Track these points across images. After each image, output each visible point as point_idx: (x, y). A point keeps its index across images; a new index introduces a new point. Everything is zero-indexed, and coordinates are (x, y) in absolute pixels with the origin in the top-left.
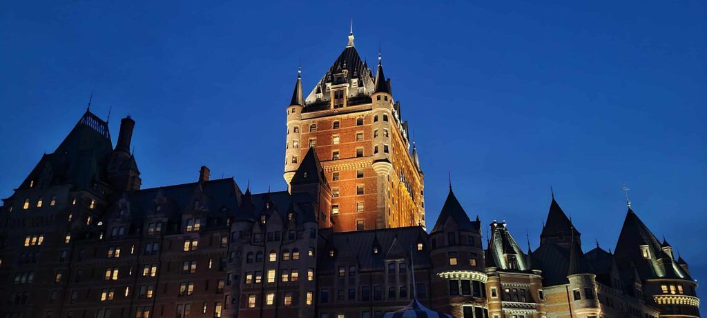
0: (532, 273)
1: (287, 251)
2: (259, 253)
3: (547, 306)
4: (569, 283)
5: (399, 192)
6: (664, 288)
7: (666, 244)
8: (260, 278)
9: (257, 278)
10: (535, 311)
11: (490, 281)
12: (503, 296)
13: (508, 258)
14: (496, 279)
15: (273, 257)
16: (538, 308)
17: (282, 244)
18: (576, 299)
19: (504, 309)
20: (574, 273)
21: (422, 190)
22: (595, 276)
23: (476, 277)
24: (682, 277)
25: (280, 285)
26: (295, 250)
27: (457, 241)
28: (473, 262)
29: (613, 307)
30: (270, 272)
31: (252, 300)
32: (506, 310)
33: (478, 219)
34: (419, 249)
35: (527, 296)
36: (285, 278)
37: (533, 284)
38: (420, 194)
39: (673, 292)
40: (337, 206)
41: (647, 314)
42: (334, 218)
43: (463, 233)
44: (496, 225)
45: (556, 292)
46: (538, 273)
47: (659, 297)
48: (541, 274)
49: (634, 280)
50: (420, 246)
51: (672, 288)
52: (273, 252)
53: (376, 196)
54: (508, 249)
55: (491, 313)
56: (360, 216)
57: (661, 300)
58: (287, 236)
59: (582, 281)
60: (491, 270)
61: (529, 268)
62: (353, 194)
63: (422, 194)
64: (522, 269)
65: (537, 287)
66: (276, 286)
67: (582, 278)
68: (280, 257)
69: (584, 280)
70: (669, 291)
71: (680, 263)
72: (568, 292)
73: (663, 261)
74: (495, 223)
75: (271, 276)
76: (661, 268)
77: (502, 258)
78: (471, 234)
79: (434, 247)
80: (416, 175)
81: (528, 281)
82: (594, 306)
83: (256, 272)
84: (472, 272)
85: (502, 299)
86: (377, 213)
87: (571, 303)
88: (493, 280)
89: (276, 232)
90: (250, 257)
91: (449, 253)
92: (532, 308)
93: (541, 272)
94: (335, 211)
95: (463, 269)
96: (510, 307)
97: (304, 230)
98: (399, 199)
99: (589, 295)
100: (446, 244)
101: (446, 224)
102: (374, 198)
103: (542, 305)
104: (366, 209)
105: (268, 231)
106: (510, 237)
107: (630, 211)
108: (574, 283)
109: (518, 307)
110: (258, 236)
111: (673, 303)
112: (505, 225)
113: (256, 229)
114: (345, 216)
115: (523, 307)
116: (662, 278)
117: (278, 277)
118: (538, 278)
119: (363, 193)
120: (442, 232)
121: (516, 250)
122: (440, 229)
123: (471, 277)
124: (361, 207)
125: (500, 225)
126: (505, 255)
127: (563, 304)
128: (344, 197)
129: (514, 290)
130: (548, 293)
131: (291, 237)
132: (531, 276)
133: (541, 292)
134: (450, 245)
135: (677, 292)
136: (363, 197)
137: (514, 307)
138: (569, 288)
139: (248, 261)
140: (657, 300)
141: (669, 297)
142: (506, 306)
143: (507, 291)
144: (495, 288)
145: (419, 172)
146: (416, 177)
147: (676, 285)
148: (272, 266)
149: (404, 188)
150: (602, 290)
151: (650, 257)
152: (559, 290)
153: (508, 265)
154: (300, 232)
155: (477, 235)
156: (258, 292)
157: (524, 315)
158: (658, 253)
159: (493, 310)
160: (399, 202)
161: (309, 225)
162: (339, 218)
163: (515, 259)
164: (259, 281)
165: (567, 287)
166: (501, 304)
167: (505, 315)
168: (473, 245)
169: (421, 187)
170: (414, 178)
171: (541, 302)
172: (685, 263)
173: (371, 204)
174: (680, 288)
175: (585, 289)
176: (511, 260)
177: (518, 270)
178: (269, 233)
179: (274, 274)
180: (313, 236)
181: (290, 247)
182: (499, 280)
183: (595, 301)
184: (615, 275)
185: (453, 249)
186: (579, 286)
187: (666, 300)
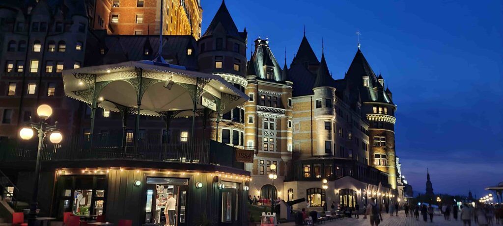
0: (285, 83)
1: (52, 43)
2: (21, 42)
3: (293, 112)
4: (313, 94)
5: (178, 14)
6: (375, 109)
7: (380, 77)
8: (22, 67)
9: (20, 67)
10: (283, 115)
11: (249, 87)
12: (259, 102)
13: (267, 69)
14: (255, 86)
15: (37, 48)
16: (286, 113)
17: (47, 36)
18: (317, 107)
19: (258, 112)
20: (319, 86)
21: (201, 23)
22: (335, 90)
23: (237, 80)
24: (388, 102)
25: (43, 75)
26: (62, 43)
27: (224, 46)
28: (237, 67)
29: (342, 116)
30: (33, 62)
31: (13, 88)
32: (260, 113)
33: (245, 31)
34: (189, 54)
35: (279, 103)
36: (50, 69)
37: (285, 93)
38: (198, 25)
39: (380, 113)
40: (117, 16)
41: (361, 127)
42: (112, 26)
43: (231, 40)
44: (259, 41)
45: (302, 101)
46: (290, 84)
47: (370, 116)
48: (292, 86)
49: (358, 100)
50: (190, 52)
51: (380, 109)
52: (37, 42)
53: (155, 11)
54: (268, 61)
55: (247, 115)
56: (138, 27)
57: (371, 117)
58: (54, 28)
59: (325, 93)
60: (252, 77)
61: (283, 79)
62: (134, 5)
63: (200, 26)
64: (278, 79)
65: (288, 96)
66: (39, 76)
67: (325, 91)
68: (45, 49)
69: (326, 92)
70: (378, 111)
71: (388, 92)
72: (311, 101)
73: (378, 89)
74: (259, 39)
75: (34, 66)
76: (375, 94)
77: (262, 69)
78: (238, 42)
79: (202, 51)
80: (195, 8)
81: (281, 90)
82: (331, 113)
83: (17, 61)
84: (234, 76)
85: (258, 103)
86: (155, 26)
87: (313, 110)
88: (252, 87)
89: (42, 23)
90: (12, 46)
91: (216, 57)
92: (281, 113)
93: (292, 83)
94: (115, 20)
95: (226, 72)
96: (263, 110)
97: (72, 23)
98: (177, 21)
99: (328, 104)
100: (214, 48)
101: (215, 29)
102: (153, 12)
103: (289, 110)
104: (144, 21)
105: (34, 20)
106: (270, 53)
107: (359, 51)
108: (318, 93)
109: (270, 111)
110: (21, 25)
111: (379, 120)
112: (267, 42)
113: (20, 18)
114: (125, 26)
115: (274, 112)
116: (375, 101)
117: (42, 67)
118: (290, 88)
119: (143, 7)
120: (211, 36)
121: (274, 64)
122: (210, 34)
123: (233, 80)
124: (140, 19)
125: (263, 42)
126: (265, 66)
127: (306, 111)
128: (124, 8)
129: (268, 98)
130: (295, 102)
131: (58, 29)
132: (284, 86)
133: (290, 100)
134: (217, 50)
135: (383, 112)
136: (142, 10)
137: (267, 111)
138: (313, 98)
139: (9, 49)
140: (369, 118)
141: (377, 116)
142: (260, 110)
143: (263, 97)
144: (253, 93)
145: (199, 7)
146: (196, 10)
147: (383, 107)
148: (36, 56)
149: (183, 12)
150: (337, 102)
151: (369, 86)
152: (305, 99)
153: (266, 76)
154: (69, 25)
155: (242, 43)
156: (18, 81)
157: (274, 118)
158: (374, 83)
159: (248, 112)
160: (177, 22)
161: (78, 20)
162: (119, 27)
163: (273, 71)
164: (22, 70)
165: (311, 97)
166: (256, 107)
167: (258, 117)
168: (239, 52)
169: (199, 20)
170: (194, 10)
171: (289, 108)
172: (390, 93)
173: (149, 17)
174: (385, 110)
175: (326, 99)
176: (269, 71)
177: (273, 80)
178: (34, 23)
179: (37, 65)
180: (82, 30)
181: (57, 39)
182: (257, 87)
183: (333, 110)
184: (347, 93)
185: (220, 53)
186: (322, 96)
187: (375, 118)
